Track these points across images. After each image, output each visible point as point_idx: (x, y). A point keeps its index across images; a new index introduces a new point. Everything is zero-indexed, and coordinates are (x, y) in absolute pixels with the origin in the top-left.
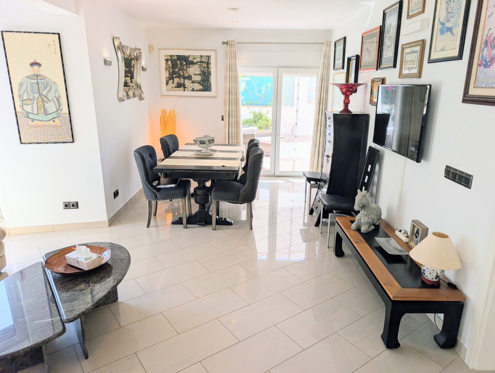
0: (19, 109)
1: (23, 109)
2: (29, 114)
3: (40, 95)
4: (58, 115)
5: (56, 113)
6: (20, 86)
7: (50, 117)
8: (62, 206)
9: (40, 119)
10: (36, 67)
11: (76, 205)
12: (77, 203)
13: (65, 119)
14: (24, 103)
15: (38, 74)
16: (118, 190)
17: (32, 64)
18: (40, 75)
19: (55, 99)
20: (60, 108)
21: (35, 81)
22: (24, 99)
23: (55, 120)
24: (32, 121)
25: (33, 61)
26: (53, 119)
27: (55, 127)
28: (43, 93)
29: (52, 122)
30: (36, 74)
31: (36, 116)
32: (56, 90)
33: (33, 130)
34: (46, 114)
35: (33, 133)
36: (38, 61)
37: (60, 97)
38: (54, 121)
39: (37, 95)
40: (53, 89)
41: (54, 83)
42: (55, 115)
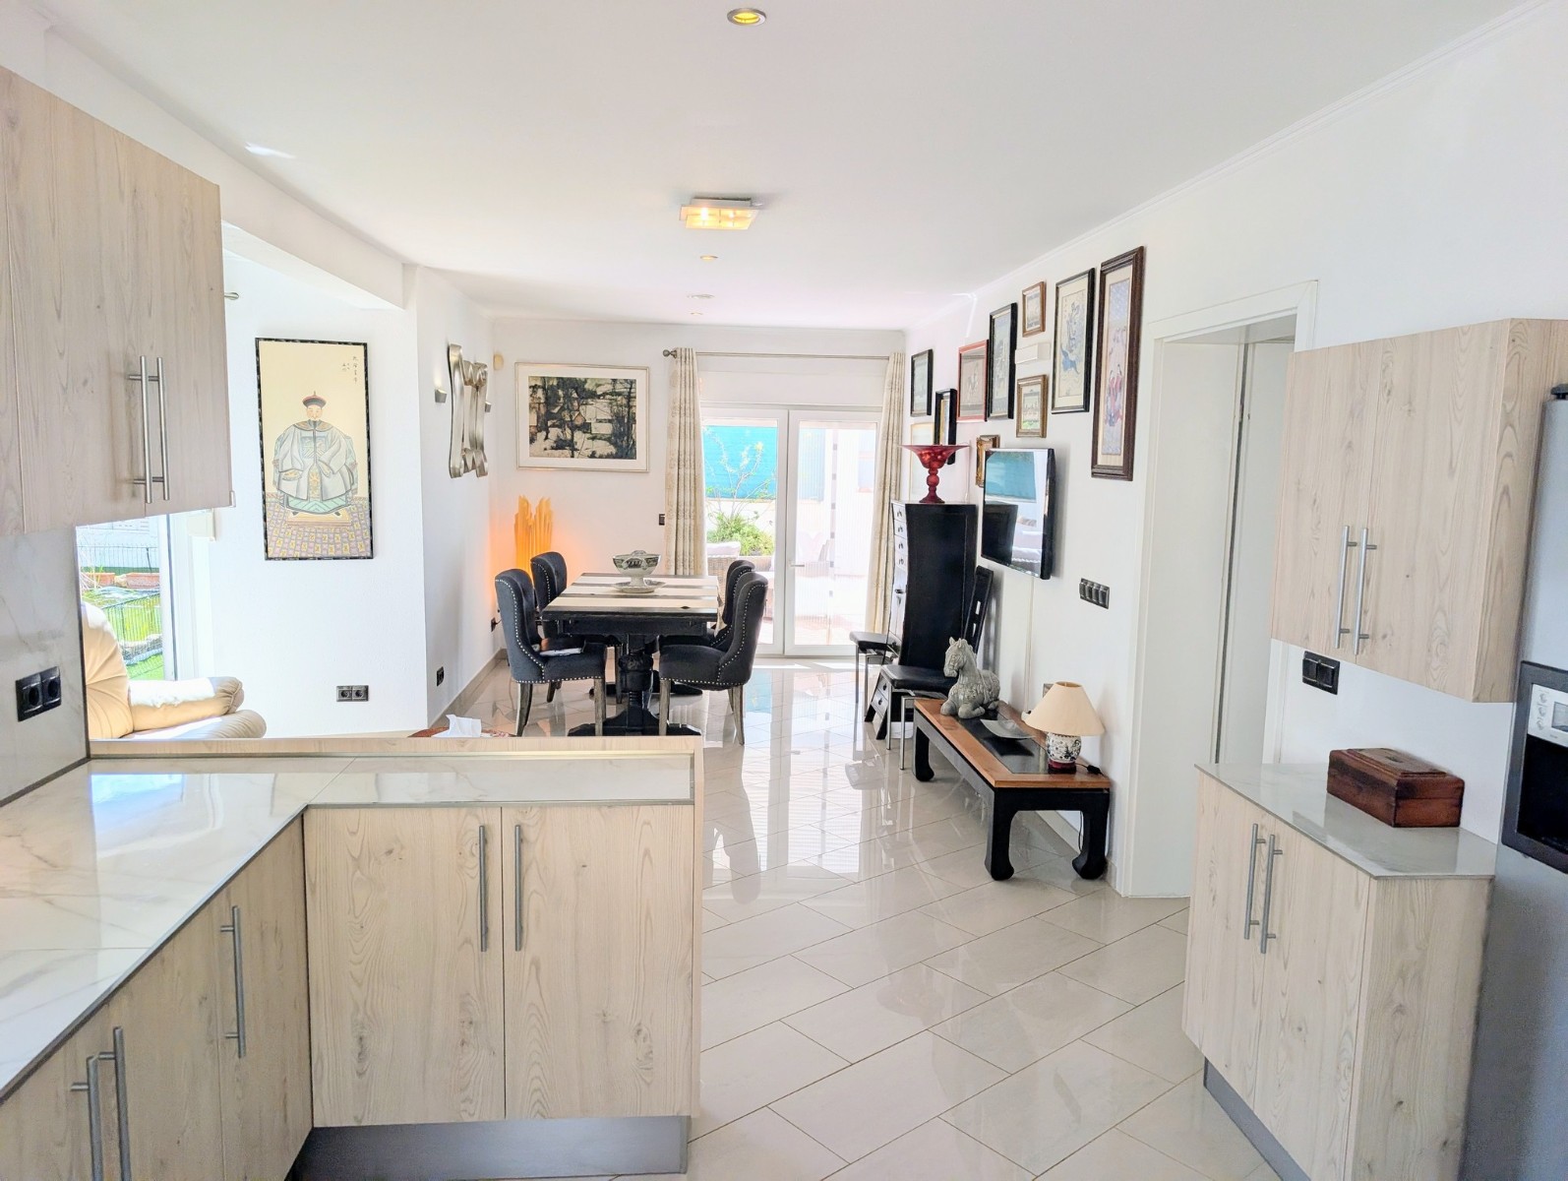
0: (271, 489)
1: (279, 489)
2: (290, 499)
3: (316, 460)
4: (347, 502)
5: (344, 498)
6: (279, 443)
7: (331, 505)
8: (335, 694)
9: (311, 510)
10: (314, 407)
11: (362, 694)
12: (367, 688)
13: (360, 510)
14: (282, 477)
15: (317, 419)
16: (442, 668)
17: (307, 402)
18: (321, 422)
19: (345, 470)
20: (353, 487)
21: (310, 434)
22: (284, 469)
23: (340, 511)
24: (294, 513)
25: (310, 395)
26: (336, 510)
27: (338, 525)
28: (322, 458)
29: (334, 514)
30: (312, 419)
31: (306, 503)
32: (349, 452)
33: (295, 532)
34: (323, 498)
35: (294, 537)
36: (318, 395)
37: (355, 465)
38: (338, 514)
39: (309, 462)
40: (343, 450)
41: (346, 437)
42: (341, 502)
